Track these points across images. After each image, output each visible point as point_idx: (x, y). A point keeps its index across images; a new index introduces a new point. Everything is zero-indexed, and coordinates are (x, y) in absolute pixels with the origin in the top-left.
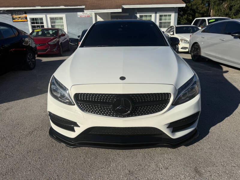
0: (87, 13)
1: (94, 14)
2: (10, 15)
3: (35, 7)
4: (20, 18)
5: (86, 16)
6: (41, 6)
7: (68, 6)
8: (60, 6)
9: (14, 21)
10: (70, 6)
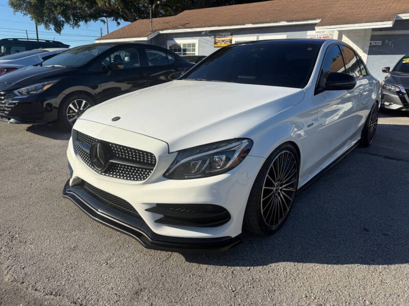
0: (324, 32)
1: (337, 33)
2: (213, 37)
3: (244, 24)
4: (223, 41)
5: (322, 36)
6: (253, 24)
7: (292, 21)
8: (280, 21)
9: (216, 45)
10: (296, 21)
